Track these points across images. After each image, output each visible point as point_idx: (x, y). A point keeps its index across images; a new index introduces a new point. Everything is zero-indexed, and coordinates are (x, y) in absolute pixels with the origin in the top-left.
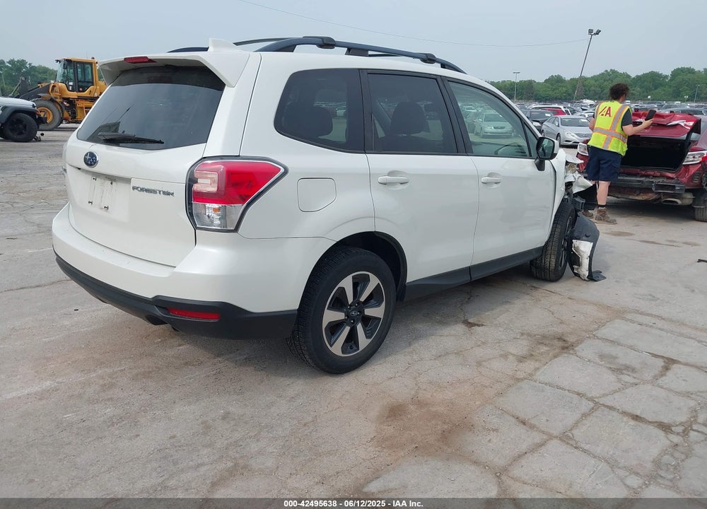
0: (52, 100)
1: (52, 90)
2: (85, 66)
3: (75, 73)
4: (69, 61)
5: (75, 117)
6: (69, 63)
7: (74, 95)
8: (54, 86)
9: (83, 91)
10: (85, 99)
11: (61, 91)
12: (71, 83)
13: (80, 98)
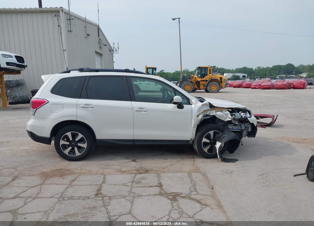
0: (192, 82)
1: (192, 78)
2: (206, 68)
3: (201, 72)
4: (200, 67)
5: (199, 88)
6: (200, 68)
7: (199, 80)
8: (193, 77)
9: (203, 78)
10: (203, 81)
11: (196, 78)
12: (199, 75)
13: (202, 81)
